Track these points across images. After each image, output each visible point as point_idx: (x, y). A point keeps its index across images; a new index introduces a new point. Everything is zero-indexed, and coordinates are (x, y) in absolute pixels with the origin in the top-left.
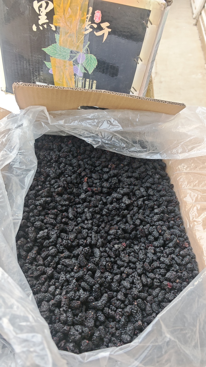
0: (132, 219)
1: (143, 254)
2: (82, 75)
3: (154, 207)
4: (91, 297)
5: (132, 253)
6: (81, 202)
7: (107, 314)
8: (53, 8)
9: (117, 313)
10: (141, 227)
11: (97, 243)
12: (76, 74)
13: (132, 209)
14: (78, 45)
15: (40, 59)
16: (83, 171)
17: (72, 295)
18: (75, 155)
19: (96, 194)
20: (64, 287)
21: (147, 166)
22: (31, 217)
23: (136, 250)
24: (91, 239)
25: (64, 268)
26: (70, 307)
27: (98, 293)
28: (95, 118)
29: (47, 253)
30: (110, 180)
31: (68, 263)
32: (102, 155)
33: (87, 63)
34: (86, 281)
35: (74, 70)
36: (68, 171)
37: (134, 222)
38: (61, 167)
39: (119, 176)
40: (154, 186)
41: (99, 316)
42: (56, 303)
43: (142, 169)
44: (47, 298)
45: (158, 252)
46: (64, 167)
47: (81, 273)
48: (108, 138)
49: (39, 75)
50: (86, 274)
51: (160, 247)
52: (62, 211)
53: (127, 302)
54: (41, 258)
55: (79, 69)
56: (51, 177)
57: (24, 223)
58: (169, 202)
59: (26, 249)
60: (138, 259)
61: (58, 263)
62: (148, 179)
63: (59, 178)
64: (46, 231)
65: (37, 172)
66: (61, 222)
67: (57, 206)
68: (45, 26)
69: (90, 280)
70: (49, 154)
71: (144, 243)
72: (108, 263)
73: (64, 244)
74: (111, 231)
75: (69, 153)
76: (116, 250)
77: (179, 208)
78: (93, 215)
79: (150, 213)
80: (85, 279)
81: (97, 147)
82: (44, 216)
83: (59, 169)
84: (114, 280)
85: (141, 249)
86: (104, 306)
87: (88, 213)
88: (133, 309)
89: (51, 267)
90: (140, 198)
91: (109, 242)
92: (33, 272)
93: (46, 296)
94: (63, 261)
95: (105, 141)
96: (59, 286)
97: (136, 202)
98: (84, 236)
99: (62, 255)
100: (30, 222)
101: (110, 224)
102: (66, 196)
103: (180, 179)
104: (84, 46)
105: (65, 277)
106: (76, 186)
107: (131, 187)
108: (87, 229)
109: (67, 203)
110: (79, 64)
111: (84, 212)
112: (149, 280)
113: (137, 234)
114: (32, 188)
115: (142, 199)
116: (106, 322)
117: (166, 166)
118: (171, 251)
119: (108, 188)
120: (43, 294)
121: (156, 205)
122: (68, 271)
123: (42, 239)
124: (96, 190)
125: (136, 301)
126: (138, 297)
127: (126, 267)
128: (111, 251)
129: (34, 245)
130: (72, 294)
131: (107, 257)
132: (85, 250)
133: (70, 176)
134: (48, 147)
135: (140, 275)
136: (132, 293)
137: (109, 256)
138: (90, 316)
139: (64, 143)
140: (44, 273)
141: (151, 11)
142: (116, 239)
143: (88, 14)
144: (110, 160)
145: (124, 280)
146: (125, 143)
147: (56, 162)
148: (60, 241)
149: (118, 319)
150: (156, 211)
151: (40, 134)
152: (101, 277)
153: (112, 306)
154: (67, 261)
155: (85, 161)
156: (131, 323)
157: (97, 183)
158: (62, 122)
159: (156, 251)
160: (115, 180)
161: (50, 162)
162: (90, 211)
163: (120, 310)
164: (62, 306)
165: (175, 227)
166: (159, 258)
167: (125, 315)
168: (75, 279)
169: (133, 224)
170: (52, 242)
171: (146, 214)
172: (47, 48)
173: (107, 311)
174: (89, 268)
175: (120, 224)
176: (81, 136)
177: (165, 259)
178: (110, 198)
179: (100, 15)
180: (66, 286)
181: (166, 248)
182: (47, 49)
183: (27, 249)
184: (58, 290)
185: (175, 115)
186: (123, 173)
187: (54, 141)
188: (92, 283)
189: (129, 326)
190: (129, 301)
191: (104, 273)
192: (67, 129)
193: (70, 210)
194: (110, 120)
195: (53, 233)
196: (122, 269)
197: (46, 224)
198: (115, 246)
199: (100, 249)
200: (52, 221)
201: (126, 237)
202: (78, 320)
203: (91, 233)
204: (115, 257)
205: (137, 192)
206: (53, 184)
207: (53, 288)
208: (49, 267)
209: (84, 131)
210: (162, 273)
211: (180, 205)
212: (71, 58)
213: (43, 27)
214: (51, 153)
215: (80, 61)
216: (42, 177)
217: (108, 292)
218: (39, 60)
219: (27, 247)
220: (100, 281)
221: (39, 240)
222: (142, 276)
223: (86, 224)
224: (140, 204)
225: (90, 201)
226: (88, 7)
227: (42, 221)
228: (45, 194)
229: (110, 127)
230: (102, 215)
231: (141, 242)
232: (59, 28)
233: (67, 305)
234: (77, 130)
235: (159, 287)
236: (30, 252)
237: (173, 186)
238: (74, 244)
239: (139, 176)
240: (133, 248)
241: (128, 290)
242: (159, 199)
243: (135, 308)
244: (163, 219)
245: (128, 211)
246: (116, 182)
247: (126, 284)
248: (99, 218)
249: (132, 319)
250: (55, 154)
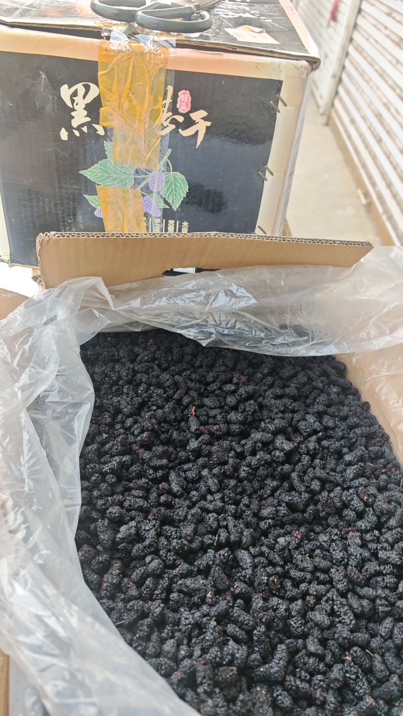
0: (303, 481)
1: (340, 548)
2: (160, 214)
3: (341, 451)
4: (253, 656)
5: (318, 551)
6: (191, 457)
7: (294, 691)
8: (99, 95)
9: (315, 684)
10: (324, 494)
11: (241, 538)
12: (148, 214)
13: (299, 460)
14: (149, 158)
15: (77, 192)
16: (185, 395)
17: (216, 656)
18: (165, 365)
19: (219, 438)
20: (194, 640)
21: (310, 372)
22: (97, 498)
23: (324, 543)
24: (228, 532)
25: (184, 598)
26: (216, 684)
27: (265, 645)
28: (200, 287)
29: (143, 570)
30: (241, 407)
31: (193, 585)
32: (215, 361)
33: (168, 189)
34: (236, 622)
35: (144, 206)
36: (155, 397)
37: (307, 487)
38: (140, 392)
39: (258, 397)
40: (332, 410)
41: (280, 697)
42: (185, 679)
43: (301, 377)
44: (163, 667)
45: (369, 541)
46: (146, 392)
47: (222, 605)
48: (227, 324)
49: (75, 221)
50: (233, 607)
51: (372, 529)
52: (156, 481)
53: (329, 658)
54: (131, 583)
55: (153, 203)
56: (124, 414)
57: (85, 512)
58: (369, 437)
59: (96, 567)
60: (332, 562)
61: (169, 590)
62: (316, 398)
63: (139, 415)
64: (133, 523)
65: (95, 407)
66: (159, 504)
67: (144, 471)
68: (85, 129)
69: (244, 618)
70: (113, 369)
71: (336, 526)
72: (273, 577)
73: (174, 547)
74: (265, 511)
75: (151, 364)
76: (283, 549)
77: (390, 446)
78: (220, 482)
79: (337, 464)
80: (232, 616)
81: (208, 344)
82: (122, 494)
83: (137, 396)
84: (293, 613)
85: (334, 541)
86: (284, 673)
87: (211, 478)
88: (347, 672)
89: (156, 599)
90: (310, 435)
91: (265, 533)
92: (120, 616)
93: (162, 665)
94: (181, 584)
95: (224, 331)
96: (183, 639)
97: (303, 446)
98: (211, 527)
99: (175, 572)
100: (97, 510)
101: (259, 496)
102: (160, 449)
103: (382, 388)
104: (161, 158)
105: (193, 618)
106: (175, 426)
107: (286, 415)
108: (214, 511)
109: (165, 461)
110: (152, 192)
111: (200, 478)
112: (365, 603)
113: (318, 510)
114: (89, 440)
115: (314, 438)
116: (295, 710)
117: (345, 368)
118: (397, 535)
119: (242, 423)
120: (155, 659)
121: (345, 447)
122: (194, 604)
123: (128, 543)
124: (217, 430)
125: (347, 653)
126: (352, 644)
127: (310, 583)
128: (274, 551)
129: (112, 558)
130: (215, 653)
131: (267, 566)
132: (220, 555)
133: (162, 407)
134: (108, 356)
135: (343, 595)
136: (336, 636)
137: (271, 563)
138: (261, 700)
139: (138, 345)
140: (144, 615)
141: (282, 81)
142: (278, 525)
143: (165, 98)
144: (233, 369)
145: (313, 609)
146: (264, 329)
147: (129, 382)
148: (166, 543)
149: (321, 698)
150: (348, 458)
151: (92, 331)
152: (265, 609)
153: (300, 671)
154: (189, 582)
155: (185, 375)
156: (347, 705)
157: (216, 415)
158: (136, 303)
159: (366, 541)
160: (251, 406)
161: (117, 385)
162: (214, 475)
163: (320, 677)
164: (198, 682)
165: (391, 486)
166: (375, 554)
167: (332, 688)
168: (214, 618)
169: (305, 491)
170: (150, 546)
171: (328, 466)
172: (89, 169)
173: (293, 683)
174: (237, 591)
175: (280, 495)
176: (174, 326)
177: (388, 554)
178: (249, 444)
179: (188, 99)
180: (197, 637)
181: (383, 530)
182: (90, 171)
183: (98, 568)
184: (184, 647)
185: (350, 266)
186: (265, 391)
187: (118, 344)
188: (248, 623)
189: (349, 712)
190: (333, 654)
191: (268, 600)
192: (143, 317)
193: (173, 476)
194: (230, 288)
195: (147, 528)
196: (303, 586)
197: (128, 510)
198: (278, 540)
199: (249, 550)
200: (141, 503)
201: (297, 519)
202: (239, 711)
203: (225, 519)
204: (283, 563)
205: (302, 425)
206: (131, 427)
207: (172, 644)
208: (153, 600)
209: (179, 317)
210: (388, 585)
211: (392, 439)
212: (137, 182)
213: (81, 132)
214: (117, 366)
215: (155, 187)
216: (107, 415)
217: (285, 640)
218: (74, 193)
219: (99, 563)
220: (266, 616)
221: (122, 545)
222: (349, 596)
223: (211, 502)
224: (312, 448)
225: (209, 455)
226: (166, 86)
227: (121, 504)
228: (117, 449)
229: (232, 302)
230: (240, 480)
231: (328, 526)
232: (112, 130)
233: (210, 679)
234: (164, 317)
235: (390, 616)
236: (106, 572)
237: (370, 406)
238: (194, 545)
239: (298, 392)
240: (316, 540)
241: (325, 631)
242: (348, 434)
243: (353, 668)
244: (364, 472)
245: (290, 465)
246: (255, 410)
247: (319, 616)
248: (234, 486)
249: (348, 694)
250: (125, 368)
